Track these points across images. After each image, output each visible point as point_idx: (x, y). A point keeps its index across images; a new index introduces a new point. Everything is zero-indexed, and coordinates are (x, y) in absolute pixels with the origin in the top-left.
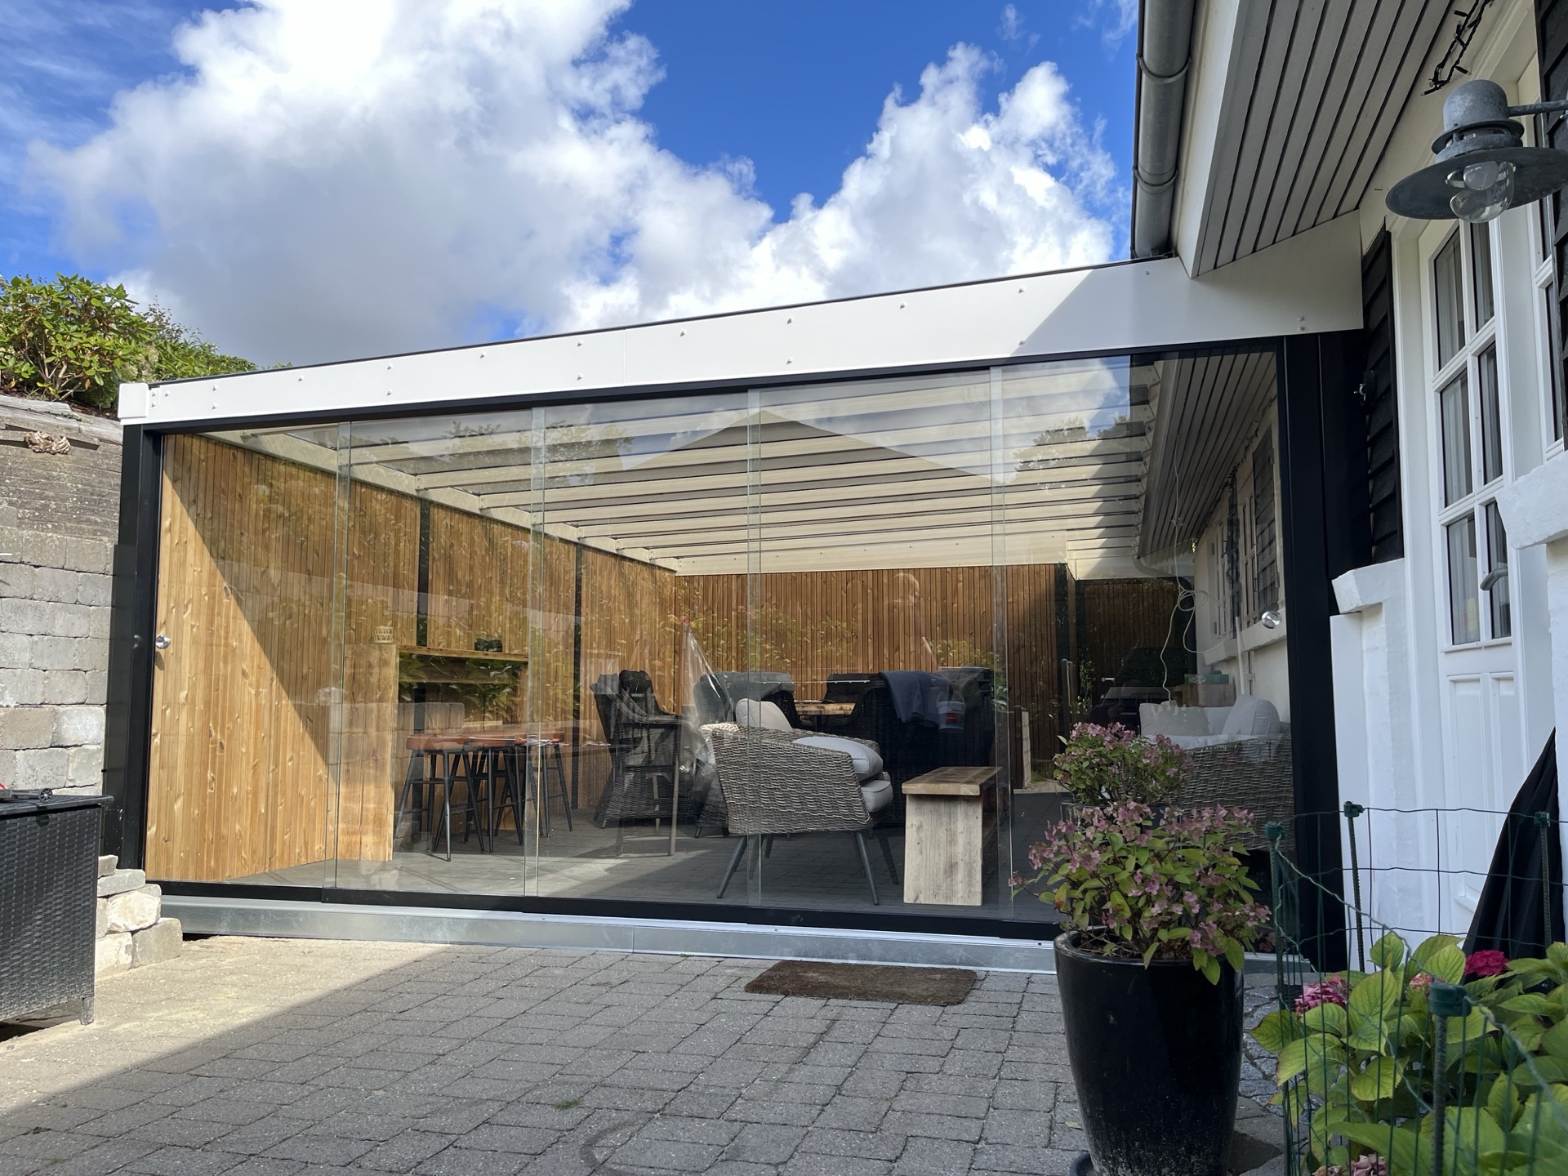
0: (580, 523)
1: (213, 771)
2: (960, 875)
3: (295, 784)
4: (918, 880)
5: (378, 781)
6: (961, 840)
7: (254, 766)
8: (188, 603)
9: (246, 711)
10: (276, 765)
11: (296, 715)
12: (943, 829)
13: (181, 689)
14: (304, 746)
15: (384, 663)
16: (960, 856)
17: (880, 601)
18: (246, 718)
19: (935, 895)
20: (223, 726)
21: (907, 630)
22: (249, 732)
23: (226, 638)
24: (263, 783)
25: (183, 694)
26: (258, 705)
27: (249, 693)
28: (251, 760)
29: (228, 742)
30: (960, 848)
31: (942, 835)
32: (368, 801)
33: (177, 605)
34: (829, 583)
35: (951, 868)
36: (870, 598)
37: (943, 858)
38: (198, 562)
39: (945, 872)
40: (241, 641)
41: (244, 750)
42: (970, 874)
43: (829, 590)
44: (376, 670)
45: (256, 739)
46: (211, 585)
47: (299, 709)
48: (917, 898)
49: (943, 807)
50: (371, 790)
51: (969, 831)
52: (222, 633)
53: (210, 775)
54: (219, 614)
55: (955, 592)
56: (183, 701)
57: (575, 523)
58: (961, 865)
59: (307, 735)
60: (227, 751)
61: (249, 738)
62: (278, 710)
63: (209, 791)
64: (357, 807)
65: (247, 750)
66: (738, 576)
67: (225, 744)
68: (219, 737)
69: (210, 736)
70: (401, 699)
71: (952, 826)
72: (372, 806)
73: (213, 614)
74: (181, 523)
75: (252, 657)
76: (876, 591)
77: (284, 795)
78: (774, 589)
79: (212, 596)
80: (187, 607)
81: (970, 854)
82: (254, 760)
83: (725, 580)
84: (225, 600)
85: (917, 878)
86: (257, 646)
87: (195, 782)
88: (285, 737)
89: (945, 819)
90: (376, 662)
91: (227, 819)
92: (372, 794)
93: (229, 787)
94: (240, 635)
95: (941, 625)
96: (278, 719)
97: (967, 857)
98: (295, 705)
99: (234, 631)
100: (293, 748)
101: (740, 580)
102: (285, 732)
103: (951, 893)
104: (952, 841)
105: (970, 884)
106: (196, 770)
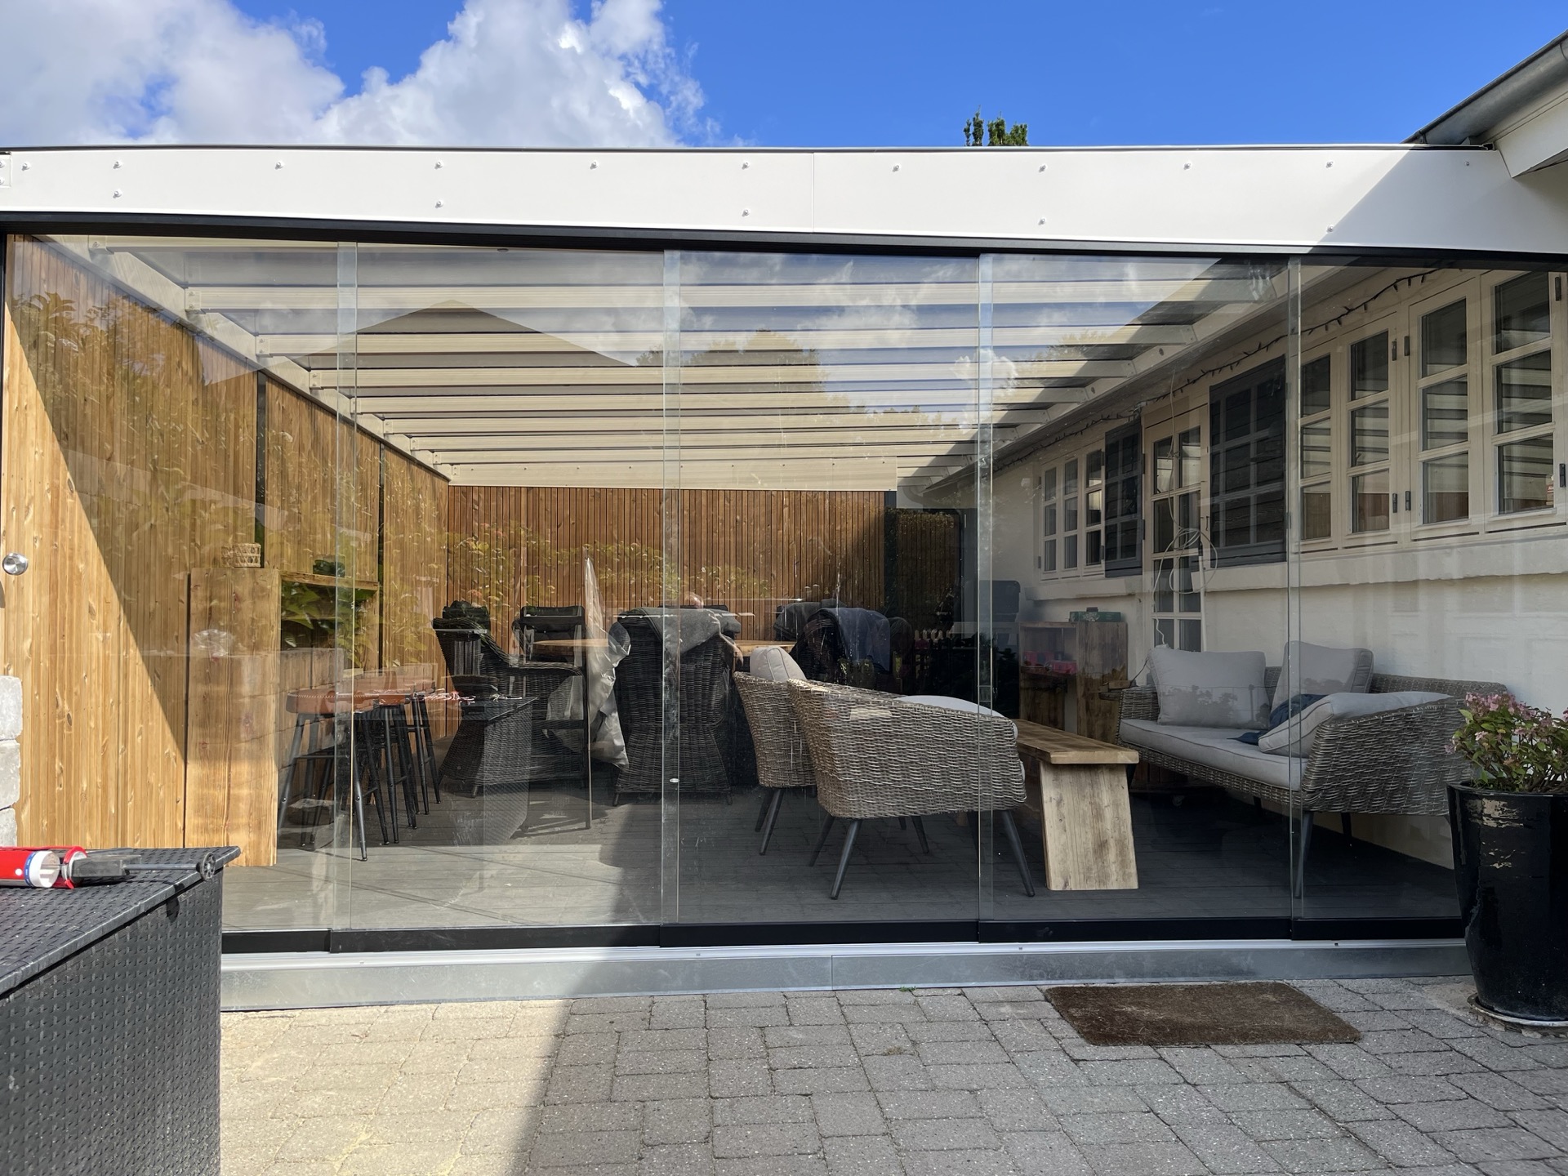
0: (386, 416)
1: (62, 759)
2: (1112, 855)
3: (145, 770)
4: (1065, 862)
5: (256, 758)
6: (1108, 814)
7: (104, 746)
8: (29, 504)
9: (94, 666)
10: (125, 742)
11: (144, 667)
12: (1087, 801)
13: (25, 637)
14: (152, 712)
15: (259, 593)
16: (1109, 832)
17: (698, 524)
18: (94, 676)
19: (1087, 879)
20: (70, 691)
21: (727, 557)
22: (97, 697)
23: (71, 558)
24: (112, 772)
25: (27, 644)
26: (106, 658)
27: (97, 639)
28: (100, 739)
29: (76, 715)
30: (1108, 824)
31: (1085, 807)
32: (239, 785)
33: (17, 507)
34: (639, 502)
35: (1101, 846)
36: (687, 520)
37: (1090, 836)
38: (39, 441)
39: (1095, 852)
40: (87, 564)
41: (93, 725)
42: (1122, 853)
43: (639, 510)
44: (247, 604)
45: (104, 706)
46: (54, 475)
47: (146, 660)
48: (1066, 884)
49: (1084, 777)
50: (243, 769)
51: (1116, 805)
52: (67, 550)
53: (58, 764)
54: (63, 521)
55: (781, 518)
56: (27, 654)
57: (381, 415)
58: (1112, 843)
59: (155, 697)
60: (76, 728)
61: (97, 706)
62: (126, 663)
63: (57, 788)
64: (220, 795)
65: (96, 724)
66: (528, 489)
67: (73, 716)
68: (66, 707)
69: (57, 706)
70: (284, 646)
71: (1097, 800)
72: (245, 792)
73: (57, 521)
74: (21, 377)
75: (99, 588)
76: (693, 513)
77: (133, 786)
78: (573, 506)
79: (55, 489)
80: (28, 508)
81: (1120, 830)
82: (103, 738)
83: (512, 493)
84: (69, 501)
85: (1064, 861)
86: (104, 569)
87: (43, 778)
88: (134, 702)
89: (1088, 790)
90: (246, 592)
91: (77, 828)
92: (245, 777)
93: (78, 781)
94: (86, 553)
95: (765, 553)
96: (126, 676)
97: (1117, 833)
98: (143, 657)
99: (80, 547)
100: (141, 718)
101: (531, 495)
102: (134, 696)
103: (1104, 877)
104: (1098, 815)
105: (1123, 864)
106: (44, 759)
